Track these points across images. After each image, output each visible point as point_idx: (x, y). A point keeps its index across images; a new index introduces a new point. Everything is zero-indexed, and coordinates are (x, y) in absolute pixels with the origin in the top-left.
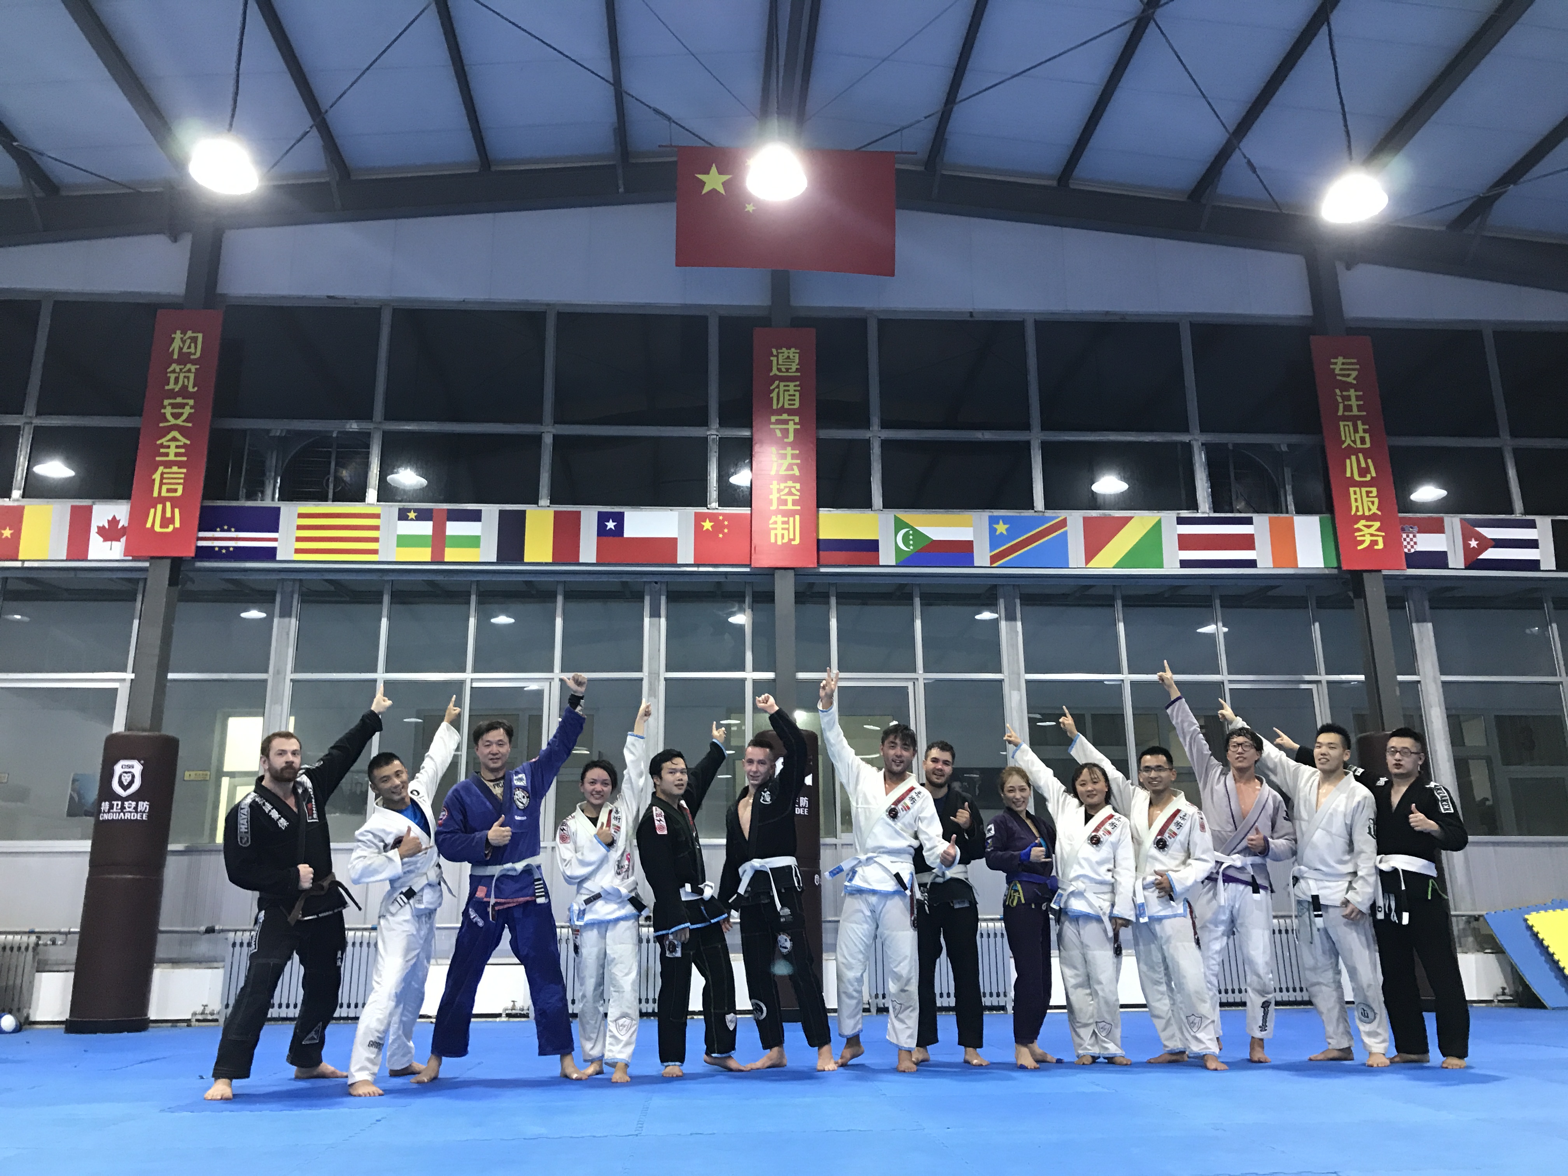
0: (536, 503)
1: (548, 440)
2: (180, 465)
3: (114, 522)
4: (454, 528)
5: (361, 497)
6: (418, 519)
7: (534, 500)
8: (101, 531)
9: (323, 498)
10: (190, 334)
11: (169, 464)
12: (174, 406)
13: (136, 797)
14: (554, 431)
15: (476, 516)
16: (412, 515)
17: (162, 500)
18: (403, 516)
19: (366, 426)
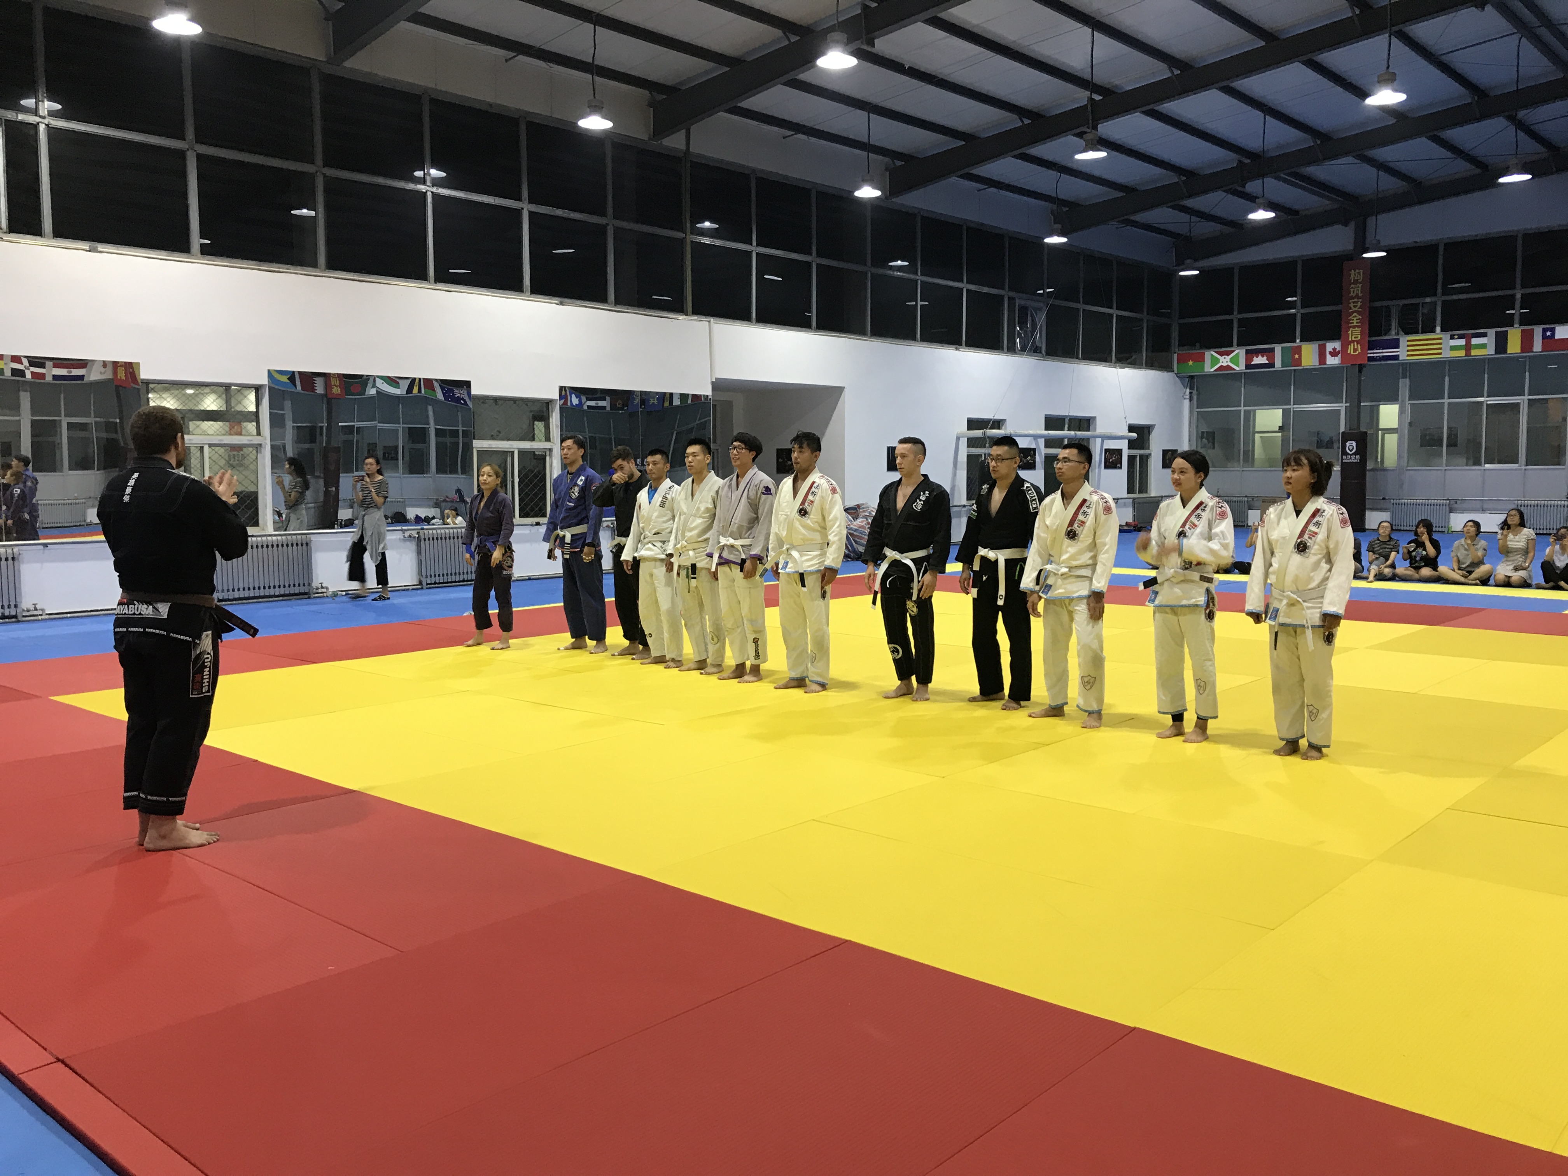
0: (1513, 326)
1: (1518, 296)
2: (1358, 327)
3: (1334, 349)
4: (1474, 341)
5: (1433, 331)
6: (1459, 338)
7: (1512, 326)
8: (1330, 353)
9: (1417, 332)
10: (1357, 271)
11: (1354, 327)
12: (1354, 303)
13: (1354, 454)
14: (1522, 292)
15: (1484, 335)
16: (1456, 337)
17: (1353, 341)
18: (1452, 338)
19: (1434, 299)
